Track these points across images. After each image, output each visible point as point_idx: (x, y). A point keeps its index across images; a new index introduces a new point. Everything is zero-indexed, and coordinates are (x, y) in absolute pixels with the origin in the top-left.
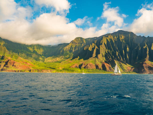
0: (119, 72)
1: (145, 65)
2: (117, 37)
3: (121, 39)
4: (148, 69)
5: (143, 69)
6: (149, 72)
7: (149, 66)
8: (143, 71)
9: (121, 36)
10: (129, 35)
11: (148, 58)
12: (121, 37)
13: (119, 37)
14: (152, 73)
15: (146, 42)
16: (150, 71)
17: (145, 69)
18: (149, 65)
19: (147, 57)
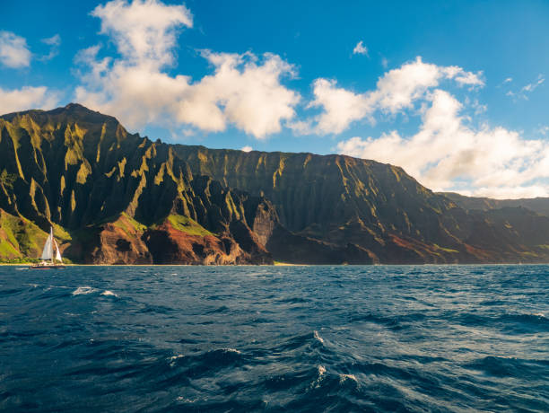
0: (59, 257)
1: (109, 233)
2: (55, 127)
3: (70, 137)
4: (115, 246)
5: (97, 249)
6: (115, 258)
7: (120, 236)
8: (94, 254)
9: (74, 125)
10: (104, 128)
11: (134, 210)
12: (73, 128)
13: (64, 129)
14: (125, 261)
15: (149, 157)
16: (120, 254)
17: (105, 247)
18: (124, 234)
19: (129, 208)
